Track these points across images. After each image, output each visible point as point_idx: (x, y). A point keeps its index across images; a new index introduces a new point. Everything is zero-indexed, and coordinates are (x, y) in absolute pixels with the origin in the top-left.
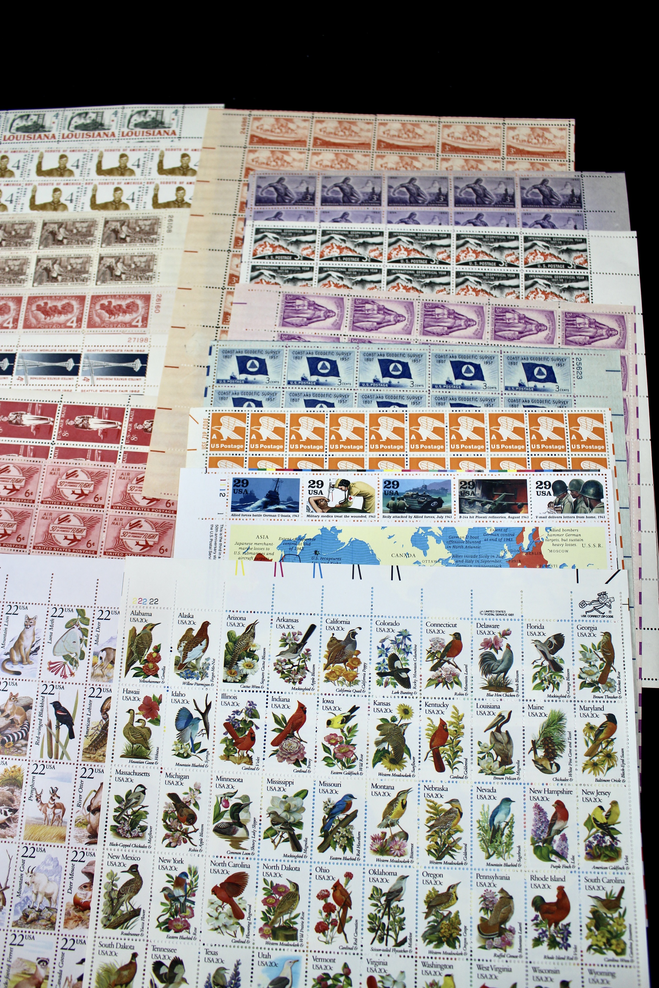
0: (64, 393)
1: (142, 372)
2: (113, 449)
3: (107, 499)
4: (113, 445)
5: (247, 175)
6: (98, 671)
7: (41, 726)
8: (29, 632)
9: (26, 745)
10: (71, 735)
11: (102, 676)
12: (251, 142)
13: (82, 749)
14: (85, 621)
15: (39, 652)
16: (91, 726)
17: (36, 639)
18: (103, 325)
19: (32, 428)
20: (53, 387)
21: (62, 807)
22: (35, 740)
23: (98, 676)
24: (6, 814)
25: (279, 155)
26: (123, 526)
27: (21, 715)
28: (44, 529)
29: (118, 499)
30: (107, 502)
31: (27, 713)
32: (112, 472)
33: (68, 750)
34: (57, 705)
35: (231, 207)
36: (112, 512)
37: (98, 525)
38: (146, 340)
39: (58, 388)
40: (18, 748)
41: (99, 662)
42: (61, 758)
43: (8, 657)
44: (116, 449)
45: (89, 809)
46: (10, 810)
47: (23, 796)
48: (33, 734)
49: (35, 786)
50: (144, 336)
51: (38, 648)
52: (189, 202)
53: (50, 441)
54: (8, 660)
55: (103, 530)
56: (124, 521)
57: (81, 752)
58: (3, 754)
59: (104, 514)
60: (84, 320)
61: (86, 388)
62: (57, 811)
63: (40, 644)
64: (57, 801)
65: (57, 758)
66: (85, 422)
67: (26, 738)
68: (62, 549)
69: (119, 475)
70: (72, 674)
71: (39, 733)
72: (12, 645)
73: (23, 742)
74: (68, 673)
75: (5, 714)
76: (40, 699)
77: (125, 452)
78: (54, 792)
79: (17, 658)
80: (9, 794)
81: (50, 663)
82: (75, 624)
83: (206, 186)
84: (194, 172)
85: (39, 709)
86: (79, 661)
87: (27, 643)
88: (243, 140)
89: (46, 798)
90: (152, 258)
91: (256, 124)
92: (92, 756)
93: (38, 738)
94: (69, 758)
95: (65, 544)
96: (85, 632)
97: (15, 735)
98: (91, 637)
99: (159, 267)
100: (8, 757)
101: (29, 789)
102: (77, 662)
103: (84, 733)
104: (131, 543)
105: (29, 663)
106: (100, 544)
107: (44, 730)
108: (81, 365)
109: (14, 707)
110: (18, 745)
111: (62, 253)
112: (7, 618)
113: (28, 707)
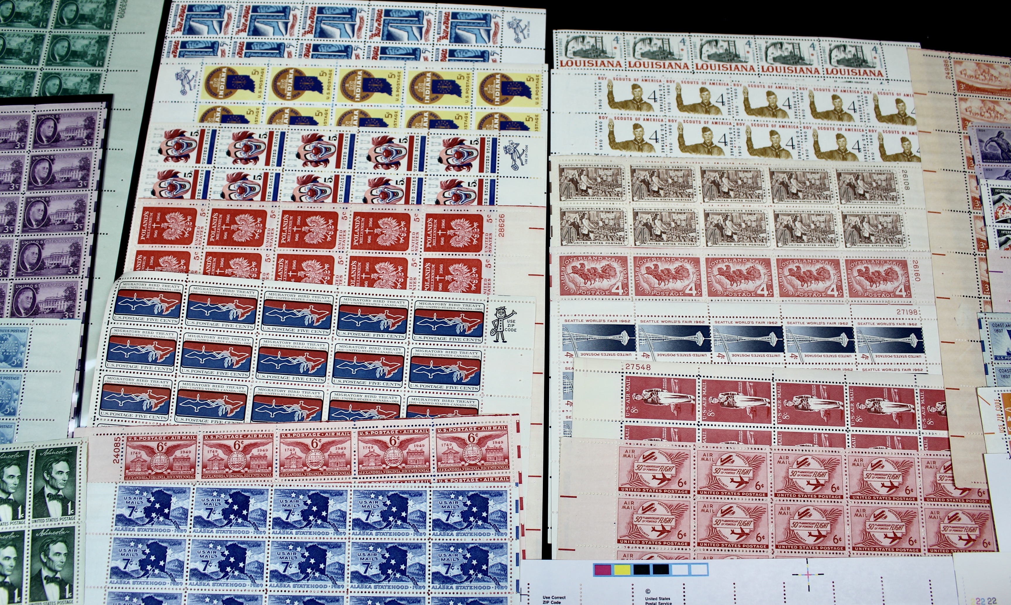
0: (847, 373)
1: (920, 349)
2: (911, 435)
3: (919, 490)
4: (911, 431)
5: (964, 127)
12: (959, 89)
18: (865, 294)
19: (822, 413)
20: (831, 367)
25: (991, 105)
26: (942, 520)
28: (861, 527)
29: (929, 490)
30: (919, 494)
32: (916, 460)
35: (959, 163)
36: (927, 504)
37: (915, 520)
38: (915, 312)
39: (837, 367)
44: (915, 435)
50: (912, 308)
52: (918, 155)
53: (845, 428)
55: (921, 525)
56: (942, 514)
59: (919, 507)
60: (844, 288)
61: (868, 367)
66: (877, 405)
68: (884, 549)
69: (925, 464)
77: (925, 438)
83: (929, 138)
84: (914, 122)
88: (949, 86)
90: (897, 219)
91: (959, 68)
95: (886, 542)
99: (907, 229)
104: (954, 538)
106: (922, 540)
108: (856, 340)
111: (801, 209)
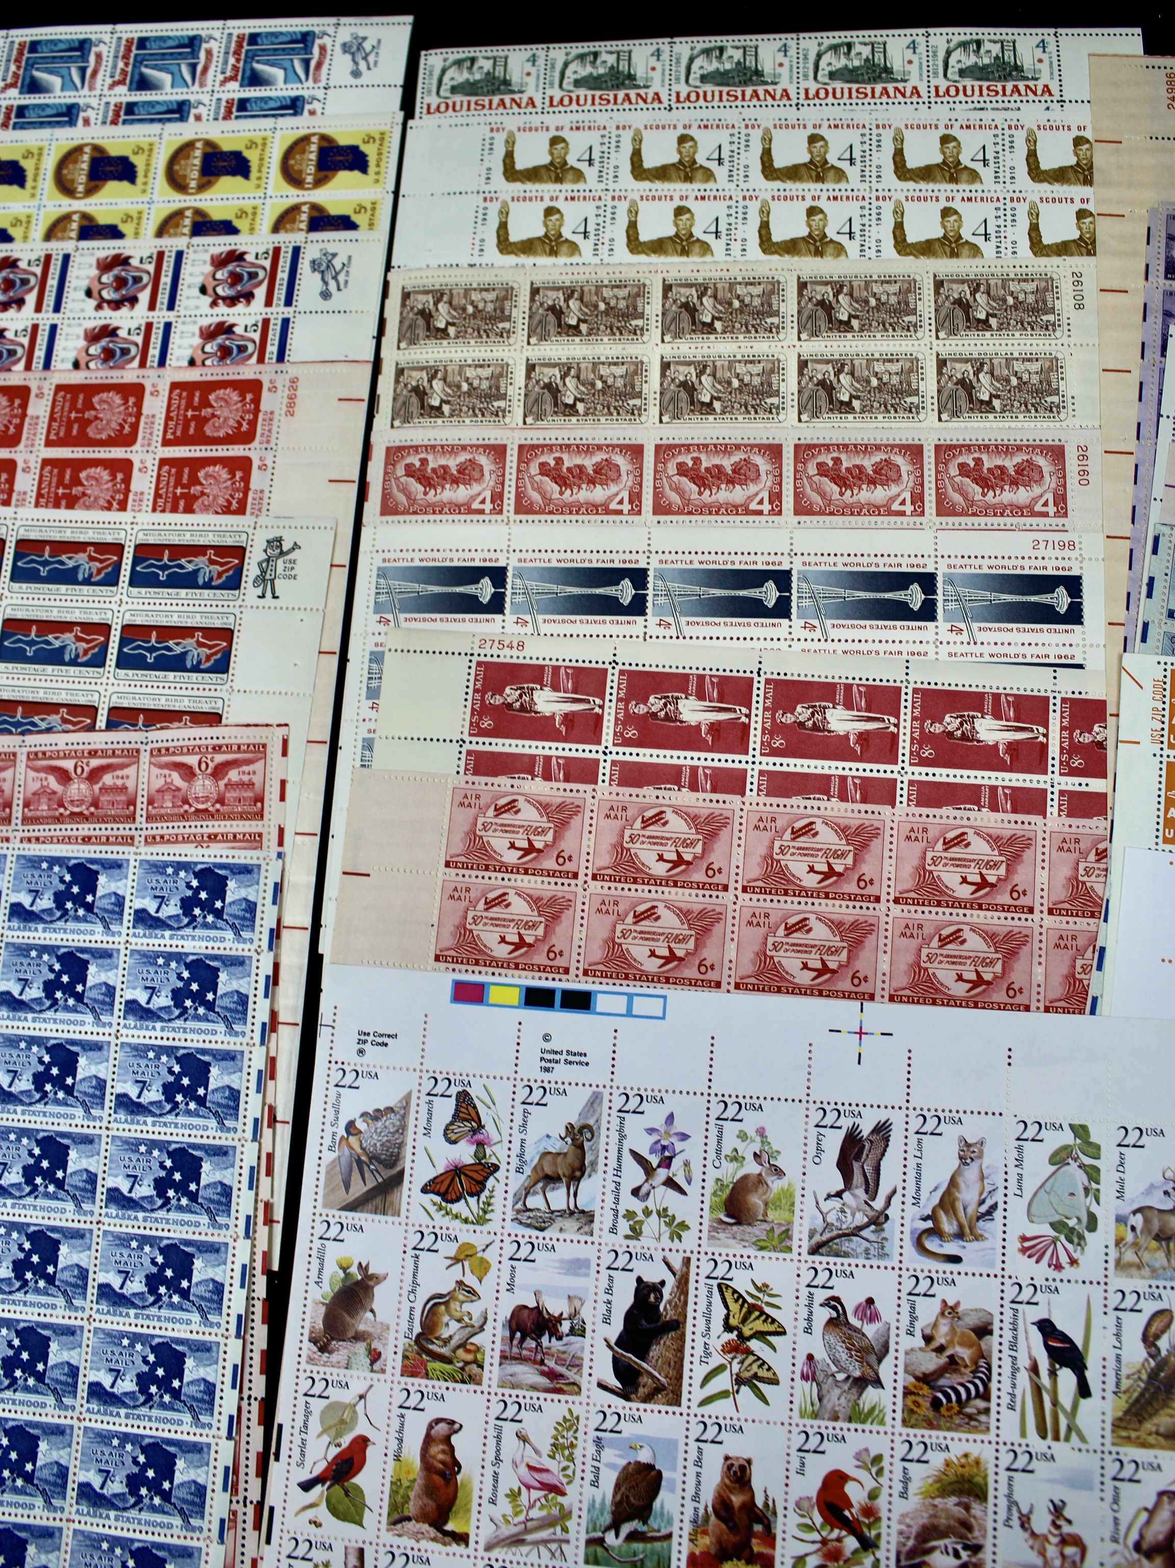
6: (1130, 1256)
7: (1015, 1370)
8: (971, 1173)
9: (987, 1411)
10: (1084, 1390)
11: (1139, 1266)
13: (1109, 1419)
14: (1091, 1150)
15: (998, 1214)
16: (1124, 1372)
17: (988, 1188)
19: (852, 738)
21: (1077, 1541)
22: (1005, 1399)
23: (1130, 1265)
24: (957, 1555)
27: (970, 1346)
31: (983, 1344)
33: (1080, 1421)
34: (1046, 1327)
40: (971, 1417)
41: (1130, 1237)
42: (1067, 1439)
43: (929, 1224)
45: (1137, 1547)
46: (966, 1547)
47: (991, 1516)
48: (1000, 1386)
49: (1016, 1497)
51: (994, 1207)
54: (929, 1232)
57: (1108, 1426)
58: (938, 1428)
60: (926, 498)
61: (958, 649)
62: (1070, 1550)
63: (999, 1197)
64: (1066, 1529)
65: (1056, 1438)
66: (967, 727)
67: (986, 1396)
70: (1073, 1262)
71: (1014, 1386)
72: (936, 1200)
73: (981, 1404)
74: (1064, 1259)
75: (935, 1344)
76: (1009, 1314)
78: (1058, 1510)
79: (948, 1226)
80: (960, 1512)
81: (1024, 1239)
82: (1070, 1155)
85: (1008, 1335)
86: (1087, 1234)
87: (968, 1196)
89: (1042, 1522)
92: (1133, 1434)
93: (1013, 1395)
94: (1083, 1439)
96: (1093, 1174)
97: (962, 1390)
98: (1107, 1185)
100: (949, 1434)
101: (1003, 1503)
102: (1081, 1237)
103: (1111, 1386)
105: (978, 1238)
107: (1023, 1379)
108: (939, 598)
109: (953, 1330)
110: (968, 1410)
112: (919, 1142)
113: (983, 1331)
